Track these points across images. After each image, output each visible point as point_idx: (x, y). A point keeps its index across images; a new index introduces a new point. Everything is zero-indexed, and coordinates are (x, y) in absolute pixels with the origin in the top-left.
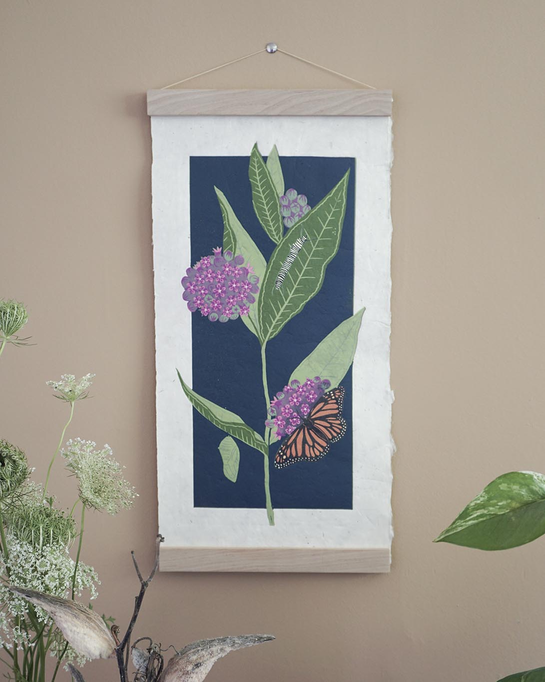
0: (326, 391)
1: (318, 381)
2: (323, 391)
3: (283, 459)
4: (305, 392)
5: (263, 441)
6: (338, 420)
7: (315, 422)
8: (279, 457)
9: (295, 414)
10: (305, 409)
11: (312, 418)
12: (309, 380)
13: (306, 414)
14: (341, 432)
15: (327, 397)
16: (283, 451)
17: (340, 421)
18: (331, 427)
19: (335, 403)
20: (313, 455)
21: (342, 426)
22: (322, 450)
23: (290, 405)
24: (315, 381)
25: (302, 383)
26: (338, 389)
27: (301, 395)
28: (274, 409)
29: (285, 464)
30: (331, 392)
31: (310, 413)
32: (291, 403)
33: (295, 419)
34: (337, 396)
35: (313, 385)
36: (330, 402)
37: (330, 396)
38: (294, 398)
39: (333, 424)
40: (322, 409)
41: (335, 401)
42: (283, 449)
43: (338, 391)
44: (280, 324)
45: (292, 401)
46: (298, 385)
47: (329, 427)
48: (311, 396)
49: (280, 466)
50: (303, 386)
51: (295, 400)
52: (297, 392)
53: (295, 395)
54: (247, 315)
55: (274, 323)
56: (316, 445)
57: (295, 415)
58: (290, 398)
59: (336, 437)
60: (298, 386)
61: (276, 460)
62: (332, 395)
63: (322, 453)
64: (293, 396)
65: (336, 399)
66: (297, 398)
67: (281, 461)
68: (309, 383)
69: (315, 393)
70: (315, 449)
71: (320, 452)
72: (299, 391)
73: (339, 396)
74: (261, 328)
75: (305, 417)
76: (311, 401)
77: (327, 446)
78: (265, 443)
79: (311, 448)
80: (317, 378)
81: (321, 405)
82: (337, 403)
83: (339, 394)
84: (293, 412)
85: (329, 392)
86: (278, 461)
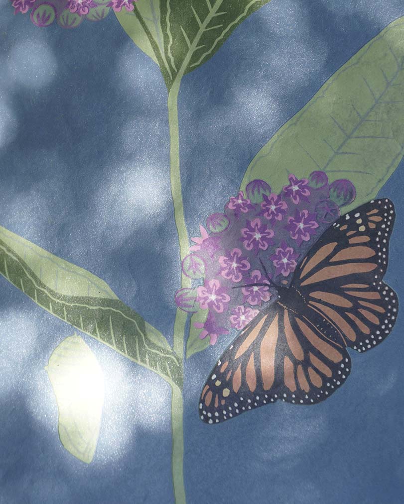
0: (344, 210)
1: (320, 185)
2: (336, 211)
3: (221, 397)
4: (283, 212)
5: (169, 348)
6: (373, 289)
7: (313, 295)
8: (210, 393)
9: (257, 273)
10: (285, 261)
11: (302, 284)
12: (296, 182)
13: (286, 274)
14: (382, 323)
15: (345, 227)
16: (221, 377)
17: (380, 292)
18: (355, 310)
19: (364, 244)
20: (305, 387)
21: (385, 308)
22: (328, 373)
23: (241, 247)
24: (313, 185)
25: (277, 190)
26: (375, 205)
27: (273, 221)
28: (199, 260)
29: (228, 412)
30: (357, 215)
31: (299, 270)
32: (246, 242)
33: (256, 288)
34: (372, 226)
35: (307, 193)
36: (351, 241)
37: (352, 225)
38: (253, 230)
39: (361, 302)
40: (333, 260)
41: (366, 239)
42: (222, 370)
43: (375, 211)
44: (219, 32)
45: (250, 237)
46: (267, 194)
47: (347, 310)
48: (301, 225)
49: (214, 418)
50: (279, 196)
51: (258, 236)
52: (263, 212)
53: (256, 222)
54: (132, 7)
55: (203, 28)
56: (314, 359)
57: (256, 277)
58: (243, 231)
59: (368, 337)
60: (265, 198)
61: (202, 401)
62: (359, 221)
63: (330, 380)
64: (253, 225)
65: (368, 232)
66: (262, 230)
67: (216, 405)
68: (295, 188)
69: (311, 217)
70: (310, 370)
71: (323, 376)
72: (268, 210)
73: (378, 224)
74: (166, 42)
75: (285, 282)
76: (299, 238)
77: (343, 361)
78: (174, 354)
79: (300, 368)
80: (319, 175)
81: (330, 247)
82: (371, 244)
83: (378, 219)
84: (251, 270)
85: (351, 214)
86: (208, 403)
